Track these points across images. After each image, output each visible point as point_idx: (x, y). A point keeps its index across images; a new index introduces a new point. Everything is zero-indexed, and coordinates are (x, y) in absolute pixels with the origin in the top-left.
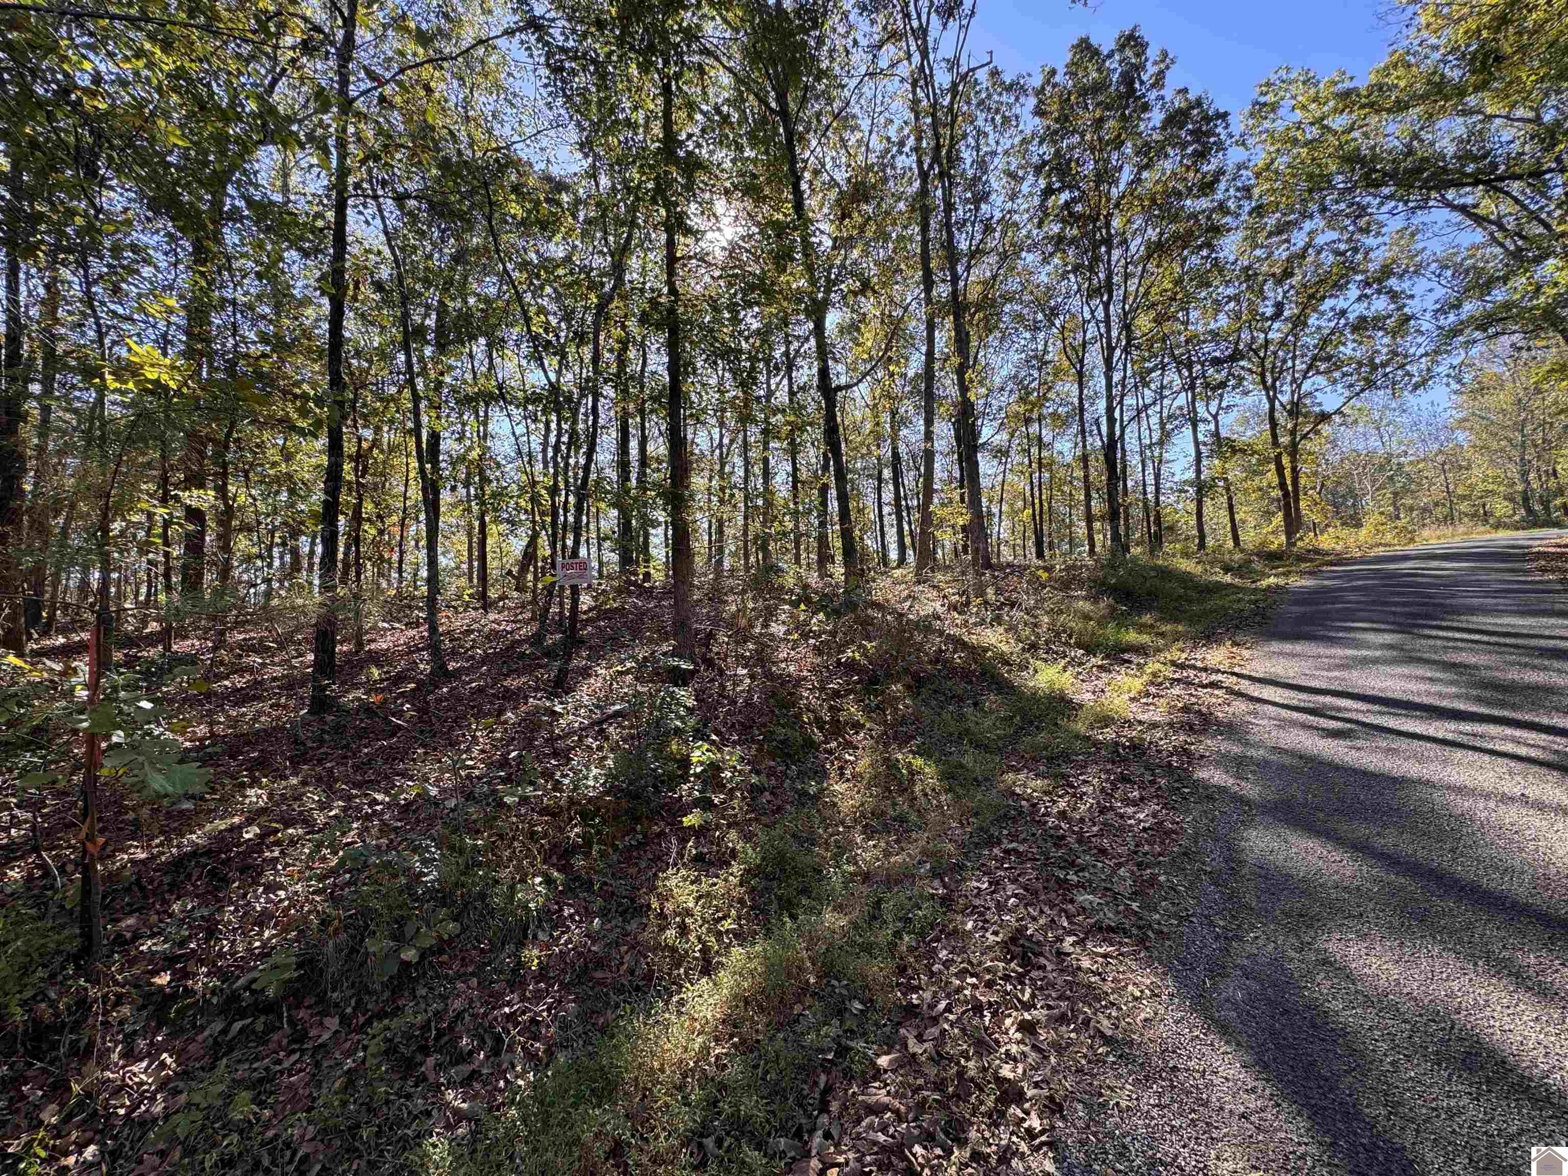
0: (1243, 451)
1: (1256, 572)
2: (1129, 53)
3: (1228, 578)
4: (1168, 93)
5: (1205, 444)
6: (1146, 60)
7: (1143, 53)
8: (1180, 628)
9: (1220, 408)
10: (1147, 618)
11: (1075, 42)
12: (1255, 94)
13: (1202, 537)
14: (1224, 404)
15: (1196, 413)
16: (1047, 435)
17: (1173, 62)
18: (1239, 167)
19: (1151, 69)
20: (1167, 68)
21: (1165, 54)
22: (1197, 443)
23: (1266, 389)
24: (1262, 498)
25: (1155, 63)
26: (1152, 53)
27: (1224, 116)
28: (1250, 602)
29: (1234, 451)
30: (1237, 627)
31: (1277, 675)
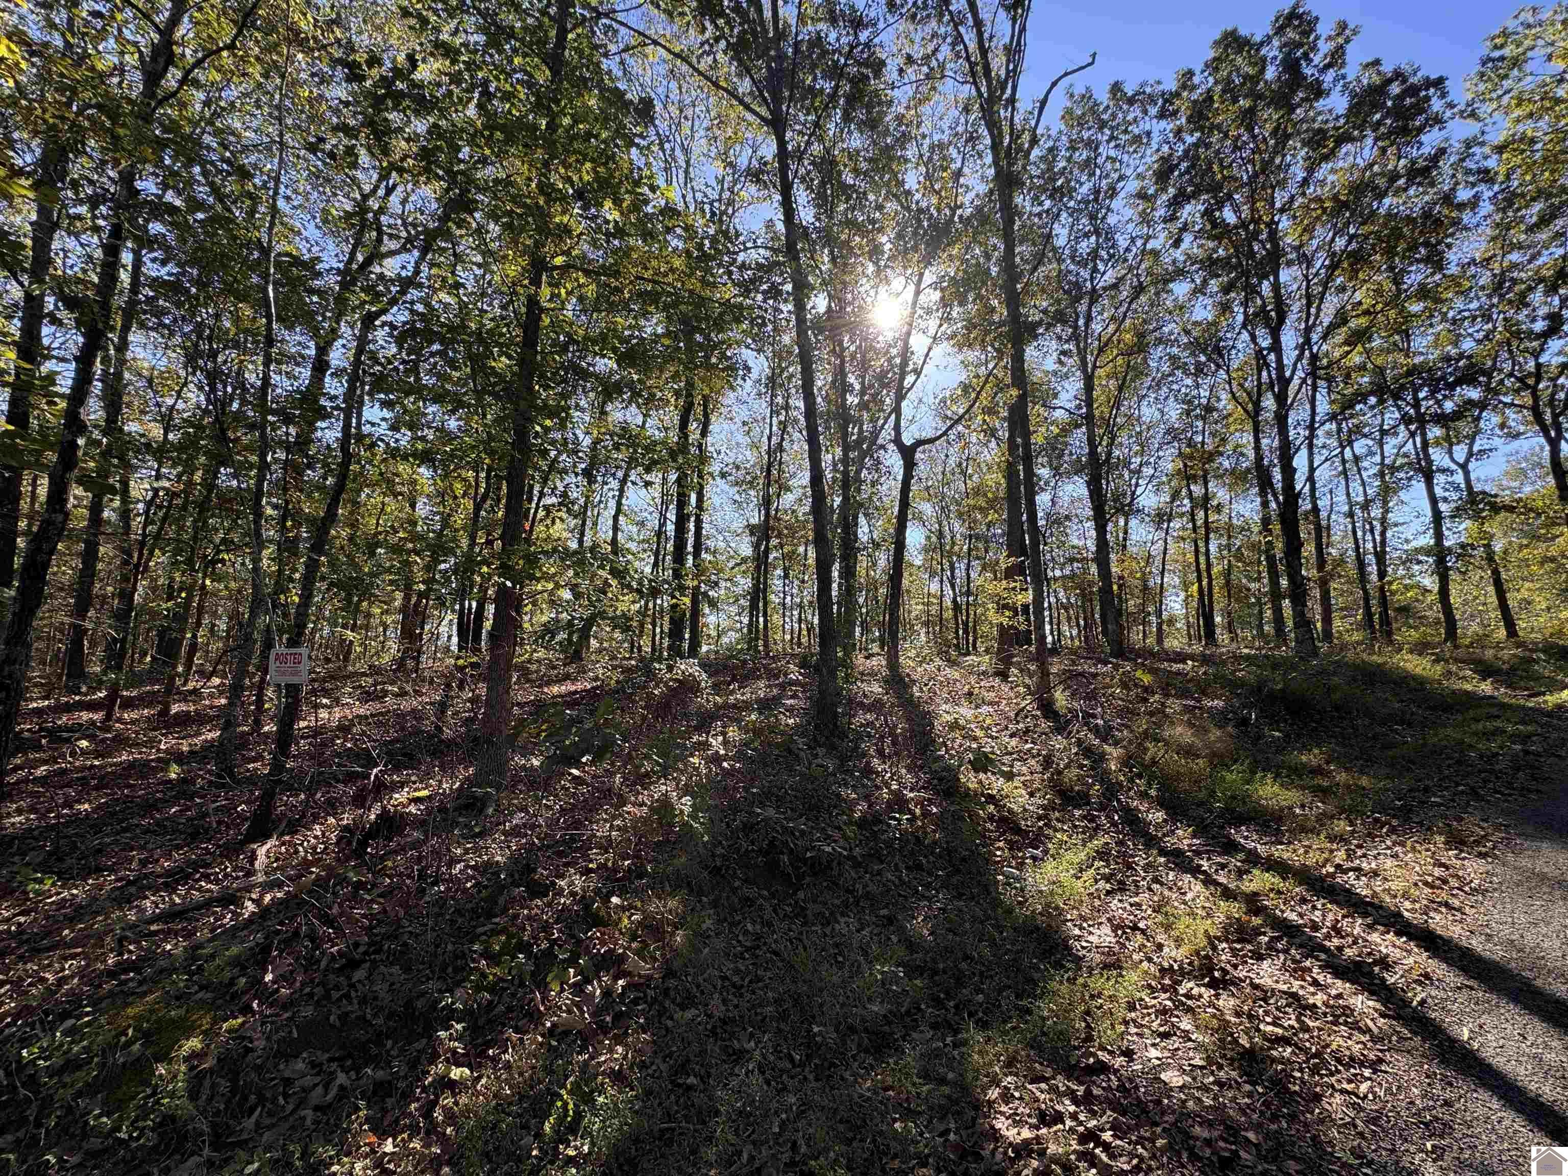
0: (1510, 509)
1: (1538, 678)
2: (1291, 34)
3: (1486, 687)
4: (1352, 70)
5: (1445, 500)
6: (1317, 38)
7: (1312, 30)
8: (1364, 781)
9: (1470, 454)
10: (1312, 757)
11: (1218, 37)
12: (1485, 49)
13: (1451, 623)
14: (1476, 448)
15: (1430, 462)
16: (1221, 494)
17: (1355, 32)
18: (1468, 144)
19: (1325, 47)
20: (1347, 41)
21: (1343, 26)
22: (1434, 501)
23: (1545, 430)
24: (1555, 572)
25: (1330, 38)
26: (1324, 29)
27: (1439, 83)
28: (1515, 737)
29: (1496, 508)
30: (1474, 793)
31: (1538, 963)
